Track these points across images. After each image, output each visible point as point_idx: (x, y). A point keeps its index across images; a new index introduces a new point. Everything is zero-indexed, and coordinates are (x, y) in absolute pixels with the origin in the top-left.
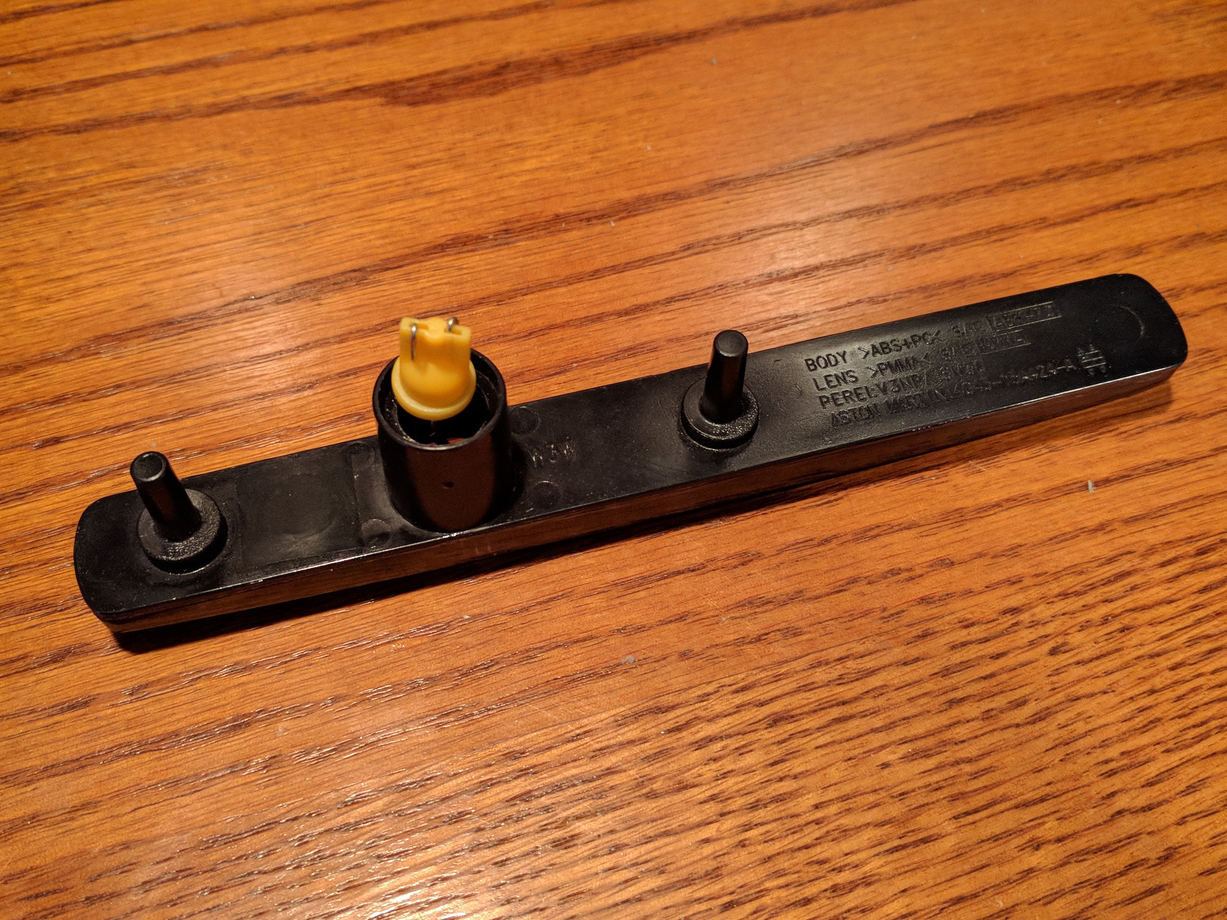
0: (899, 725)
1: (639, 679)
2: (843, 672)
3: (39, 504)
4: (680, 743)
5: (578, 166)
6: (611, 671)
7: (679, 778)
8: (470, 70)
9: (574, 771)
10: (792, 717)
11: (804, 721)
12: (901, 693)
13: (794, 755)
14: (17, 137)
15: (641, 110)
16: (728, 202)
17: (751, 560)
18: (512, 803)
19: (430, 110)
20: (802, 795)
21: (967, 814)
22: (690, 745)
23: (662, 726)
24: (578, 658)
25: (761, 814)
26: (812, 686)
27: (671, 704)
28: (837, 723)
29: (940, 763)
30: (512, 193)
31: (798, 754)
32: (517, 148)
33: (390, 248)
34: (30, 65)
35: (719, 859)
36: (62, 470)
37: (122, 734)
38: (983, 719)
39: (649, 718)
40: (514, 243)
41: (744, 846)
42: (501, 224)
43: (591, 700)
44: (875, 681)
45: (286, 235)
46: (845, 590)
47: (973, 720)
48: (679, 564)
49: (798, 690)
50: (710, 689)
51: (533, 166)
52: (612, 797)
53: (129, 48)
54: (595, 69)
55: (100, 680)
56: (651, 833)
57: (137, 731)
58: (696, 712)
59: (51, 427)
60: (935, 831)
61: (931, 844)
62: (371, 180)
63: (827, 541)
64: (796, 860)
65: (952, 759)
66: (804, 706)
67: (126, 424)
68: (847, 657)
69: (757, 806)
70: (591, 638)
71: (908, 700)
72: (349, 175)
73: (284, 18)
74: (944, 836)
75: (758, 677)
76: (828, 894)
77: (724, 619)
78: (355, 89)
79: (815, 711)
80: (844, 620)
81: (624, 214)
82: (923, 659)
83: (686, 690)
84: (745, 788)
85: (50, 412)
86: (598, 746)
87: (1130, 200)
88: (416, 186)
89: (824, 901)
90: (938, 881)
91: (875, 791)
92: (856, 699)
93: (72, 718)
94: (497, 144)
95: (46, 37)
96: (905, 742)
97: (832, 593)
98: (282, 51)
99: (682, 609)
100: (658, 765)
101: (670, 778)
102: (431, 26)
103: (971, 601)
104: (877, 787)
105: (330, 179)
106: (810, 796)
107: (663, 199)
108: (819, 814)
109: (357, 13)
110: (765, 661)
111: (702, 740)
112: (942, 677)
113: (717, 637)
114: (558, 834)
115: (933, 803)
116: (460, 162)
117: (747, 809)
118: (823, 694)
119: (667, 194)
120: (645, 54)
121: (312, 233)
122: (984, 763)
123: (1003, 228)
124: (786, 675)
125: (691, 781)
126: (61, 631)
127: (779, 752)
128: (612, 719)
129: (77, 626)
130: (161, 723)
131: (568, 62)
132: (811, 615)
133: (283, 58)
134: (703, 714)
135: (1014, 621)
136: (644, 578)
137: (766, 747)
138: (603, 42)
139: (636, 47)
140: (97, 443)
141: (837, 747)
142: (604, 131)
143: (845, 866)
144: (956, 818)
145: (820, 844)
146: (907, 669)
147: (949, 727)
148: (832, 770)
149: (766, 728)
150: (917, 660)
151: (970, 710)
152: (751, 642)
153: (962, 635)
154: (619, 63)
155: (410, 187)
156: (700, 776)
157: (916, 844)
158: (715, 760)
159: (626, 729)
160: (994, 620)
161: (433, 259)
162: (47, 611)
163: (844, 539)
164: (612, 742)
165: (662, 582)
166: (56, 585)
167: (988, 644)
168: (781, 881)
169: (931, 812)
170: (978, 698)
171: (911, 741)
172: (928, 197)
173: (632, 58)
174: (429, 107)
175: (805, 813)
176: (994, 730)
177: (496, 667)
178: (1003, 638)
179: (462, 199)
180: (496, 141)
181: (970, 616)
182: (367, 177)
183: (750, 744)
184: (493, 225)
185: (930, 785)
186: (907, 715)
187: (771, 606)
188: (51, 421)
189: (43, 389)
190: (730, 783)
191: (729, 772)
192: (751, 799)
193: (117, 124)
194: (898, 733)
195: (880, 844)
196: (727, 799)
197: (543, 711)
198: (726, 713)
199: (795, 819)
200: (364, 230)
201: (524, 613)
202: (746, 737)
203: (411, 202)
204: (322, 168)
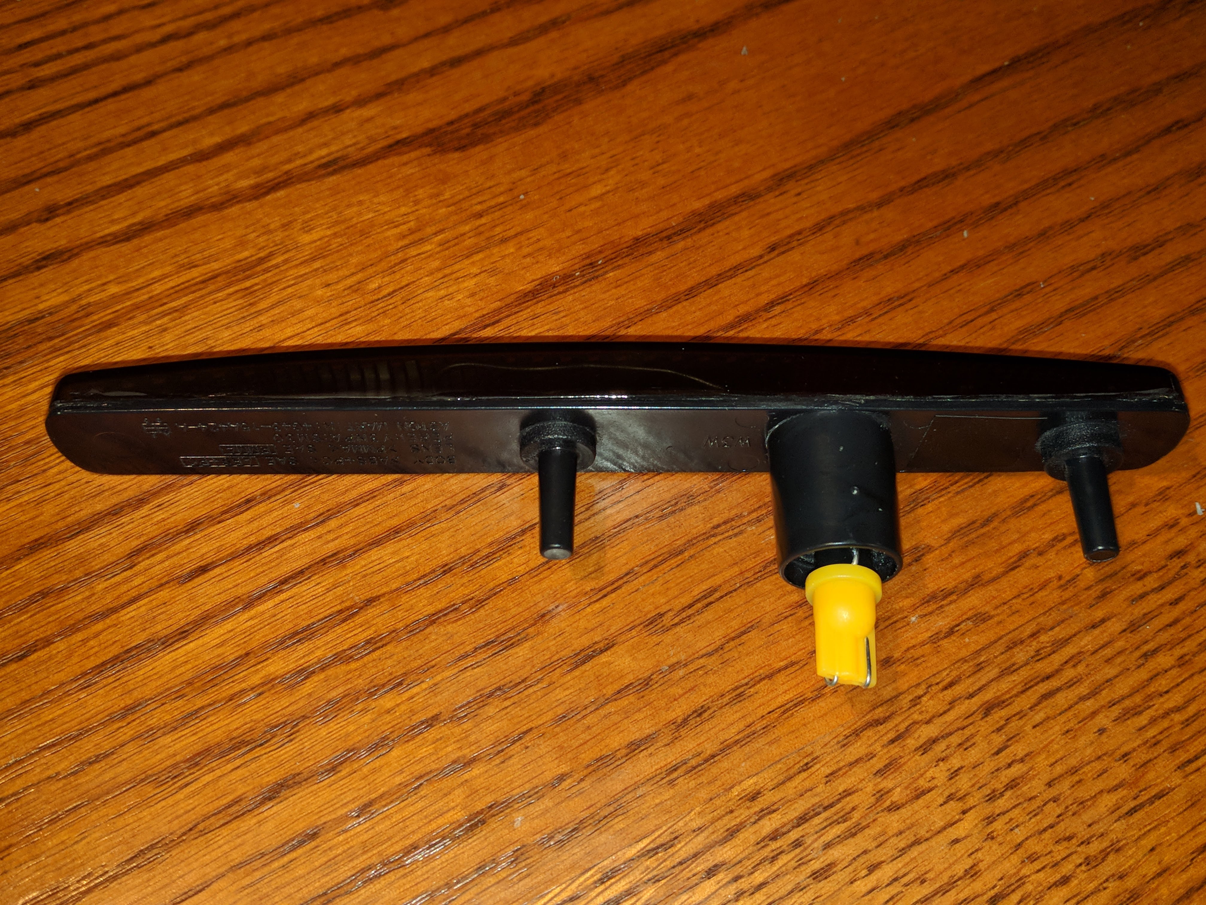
0: (1104, 689)
1: (849, 695)
2: (1038, 648)
3: (206, 639)
4: (906, 750)
5: (643, 184)
7: (914, 785)
8: (507, 104)
9: (813, 800)
10: (1003, 702)
11: (1016, 704)
12: (1098, 656)
13: (1014, 739)
14: (65, 257)
15: (688, 115)
16: (799, 194)
17: (923, 555)
18: (763, 844)
19: (479, 152)
20: (1034, 776)
21: (1190, 762)
22: (915, 750)
23: (885, 738)
24: (785, 687)
25: (1002, 803)
26: (1015, 667)
27: (887, 714)
28: (1046, 699)
29: (1151, 718)
30: (586, 224)
31: (1018, 737)
32: (579, 176)
33: (482, 304)
34: (55, 178)
35: (973, 856)
36: (218, 600)
37: (361, 859)
38: (1179, 666)
39: (869, 733)
40: (602, 275)
41: (993, 838)
42: (583, 259)
43: (809, 727)
44: (1069, 650)
45: (374, 309)
46: (1019, 566)
47: (1170, 669)
49: (1002, 675)
50: (920, 692)
51: (599, 192)
52: (856, 816)
53: (153, 141)
54: (630, 79)
55: (322, 808)
56: (902, 845)
57: (374, 852)
58: (914, 716)
59: (193, 556)
60: (1166, 784)
61: (1165, 798)
62: (441, 237)
63: (988, 521)
64: (1045, 842)
65: (1161, 712)
66: (1012, 688)
67: (269, 538)
68: (1038, 632)
69: (994, 796)
70: (792, 664)
71: (1106, 661)
73: (303, 80)
74: (1174, 789)
75: (962, 670)
76: (1083, 868)
77: (913, 619)
78: (398, 142)
79: (1024, 691)
80: (1025, 596)
81: (702, 225)
82: (1109, 619)
83: (897, 697)
84: (977, 782)
85: (188, 541)
86: (829, 771)
87: (1177, 122)
88: (487, 235)
89: (1083, 876)
90: (1182, 834)
91: (1099, 757)
92: (1058, 671)
93: (305, 853)
94: (556, 176)
95: (64, 144)
96: (1114, 705)
97: (1007, 572)
98: (311, 116)
100: (891, 776)
101: (906, 788)
102: (456, 62)
103: (1139, 552)
104: (1100, 754)
105: (401, 243)
106: (1041, 776)
107: (736, 203)
108: (1054, 792)
109: (375, 62)
110: (964, 653)
111: (925, 743)
112: (1132, 632)
113: (912, 638)
114: (816, 865)
115: (1156, 758)
117: (987, 801)
118: (1024, 673)
119: (737, 197)
120: (676, 55)
121: (399, 303)
122: (1192, 709)
123: (1067, 172)
124: (987, 662)
125: (927, 785)
126: (267, 766)
127: (1000, 739)
128: (835, 741)
129: (282, 758)
130: (396, 839)
131: (602, 76)
132: (994, 598)
133: (315, 123)
134: (920, 717)
135: (1182, 564)
137: (986, 736)
138: (631, 50)
139: (666, 49)
140: (245, 565)
141: (1053, 722)
142: (658, 142)
143: (1092, 837)
144: (1181, 767)
145: (1063, 820)
146: (1097, 632)
147: (1151, 679)
148: (1055, 746)
149: (983, 718)
150: (1103, 621)
151: (1164, 660)
152: (946, 637)
153: (1138, 588)
154: (652, 69)
155: (482, 237)
156: (933, 778)
157: (1151, 801)
158: (943, 760)
159: (850, 749)
160: (1163, 567)
161: (528, 307)
163: (1004, 515)
164: (842, 764)
166: (248, 720)
167: (1164, 592)
168: (1037, 865)
169: (1156, 767)
170: (1169, 647)
171: (1118, 702)
172: (988, 153)
173: (664, 62)
174: (477, 149)
175: (1040, 793)
176: (1193, 675)
177: (709, 712)
178: (1176, 583)
179: (539, 240)
180: (555, 173)
181: (1139, 567)
182: (436, 234)
183: (972, 736)
184: (577, 261)
185: (1148, 741)
186: (1109, 676)
187: (954, 597)
188: (191, 550)
189: (172, 519)
190: (963, 781)
191: (959, 769)
192: (987, 791)
193: (165, 224)
194: (1105, 696)
195: (1118, 809)
196: (965, 796)
197: (767, 747)
198: (941, 712)
199: (1033, 801)
200: (451, 290)
201: (721, 652)
202: (966, 731)
203: (488, 252)
204: (389, 233)
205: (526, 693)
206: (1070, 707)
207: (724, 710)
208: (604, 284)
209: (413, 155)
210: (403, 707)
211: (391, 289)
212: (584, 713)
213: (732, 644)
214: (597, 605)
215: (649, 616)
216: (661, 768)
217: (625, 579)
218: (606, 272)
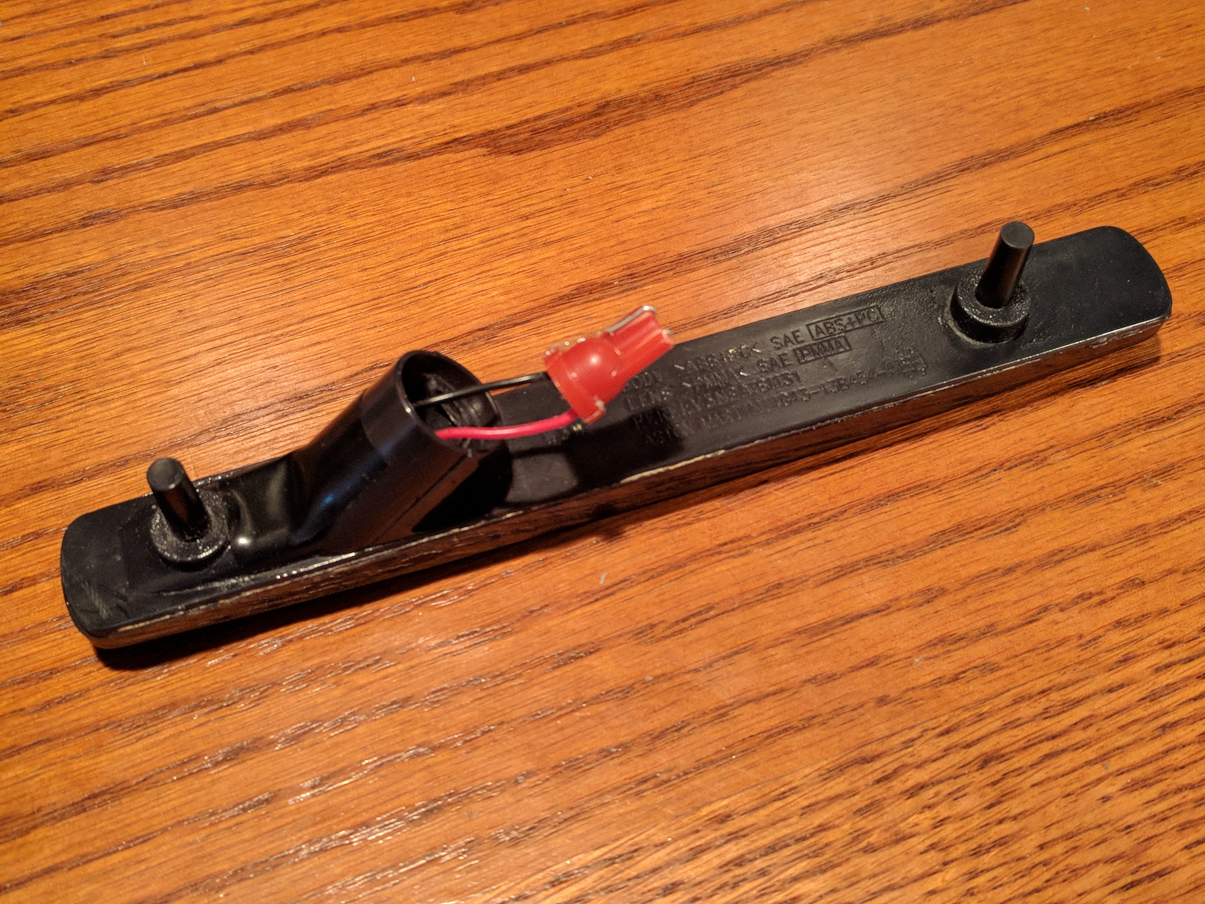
0: (1113, 756)
1: (838, 729)
2: (1047, 705)
4: (891, 793)
5: (696, 203)
6: (807, 723)
7: (895, 829)
8: (569, 113)
9: (786, 831)
10: (1003, 756)
11: (1015, 760)
12: (1111, 722)
13: (1010, 795)
15: (751, 140)
16: (856, 227)
17: (936, 597)
18: (726, 869)
19: (534, 158)
20: (1025, 836)
22: (901, 794)
23: (870, 777)
24: (772, 713)
25: (987, 860)
26: (1018, 723)
28: (1048, 759)
29: (1163, 792)
30: (632, 236)
31: (1014, 794)
32: (630, 189)
33: (515, 303)
37: (310, 832)
38: (1197, 741)
39: (855, 769)
40: (641, 286)
41: (972, 895)
42: (625, 269)
43: (791, 756)
44: (1081, 712)
45: (407, 297)
46: (1038, 619)
47: (1189, 744)
48: (860, 606)
49: (1004, 728)
50: (914, 734)
51: (650, 207)
52: (828, 854)
53: (214, 116)
54: (698, 101)
55: (278, 775)
56: (875, 890)
57: (324, 827)
58: (904, 759)
60: (1169, 863)
61: (1167, 877)
62: (484, 235)
63: (1010, 570)
65: (1173, 787)
66: (1012, 744)
68: (1049, 689)
69: (980, 851)
70: (782, 690)
71: (1119, 728)
72: (462, 230)
73: (369, 72)
74: (1178, 868)
75: (961, 718)
77: (917, 660)
78: (454, 141)
79: (1025, 748)
80: (1040, 651)
82: (1128, 685)
83: (888, 737)
84: (964, 834)
86: (806, 803)
88: (532, 237)
91: (1100, 826)
92: (1065, 732)
93: (255, 817)
94: (609, 187)
96: (1123, 773)
97: (1024, 624)
98: (373, 107)
100: (871, 817)
101: (886, 831)
102: (524, 69)
103: (1170, 620)
104: (1101, 822)
105: (443, 237)
106: (1033, 837)
107: (788, 229)
108: (1045, 856)
109: (445, 62)
110: (966, 701)
111: (912, 787)
112: (1151, 701)
113: (913, 680)
115: (1161, 834)
116: (572, 209)
117: (970, 856)
118: (1029, 729)
119: (791, 224)
120: (747, 81)
121: (432, 293)
124: (990, 713)
125: (909, 831)
126: (231, 727)
127: (994, 794)
128: (817, 773)
129: (246, 720)
130: (349, 816)
131: (668, 95)
132: (1006, 649)
133: (376, 114)
134: (910, 760)
136: (826, 624)
137: (980, 789)
138: (702, 73)
139: (737, 75)
141: (1053, 784)
142: (716, 164)
144: (1188, 847)
145: (1051, 886)
146: (1113, 696)
147: (1167, 752)
148: (1052, 808)
149: (979, 770)
150: (1121, 686)
151: (1185, 734)
152: (948, 682)
153: (1164, 657)
154: (722, 92)
155: (525, 239)
156: (916, 825)
157: (1151, 878)
158: (930, 807)
159: (832, 783)
160: (1194, 639)
161: (559, 311)
162: (215, 707)
163: (1028, 567)
164: (820, 797)
167: (1192, 664)
169: (1161, 844)
170: (1191, 721)
172: (1060, 205)
173: (735, 87)
174: (533, 154)
175: (1030, 854)
177: (688, 728)
179: (582, 247)
180: (608, 184)
181: (1168, 636)
182: (480, 231)
183: (964, 787)
184: (616, 270)
185: (1154, 816)
186: (1119, 744)
187: (964, 643)
190: (949, 831)
191: (946, 818)
192: (973, 845)
193: (213, 196)
194: (1114, 763)
195: (1114, 881)
196: (948, 847)
197: (744, 771)
198: (934, 757)
199: (1022, 862)
200: (486, 286)
201: (710, 669)
202: (958, 780)
203: (529, 253)
204: (433, 226)
205: (503, 686)
206: (1074, 770)
207: (704, 728)
208: (641, 295)
209: (467, 154)
210: (376, 686)
211: (426, 280)
212: (559, 713)
213: (722, 663)
214: (588, 608)
215: (640, 625)
216: (631, 778)
217: (620, 586)
218: (645, 284)
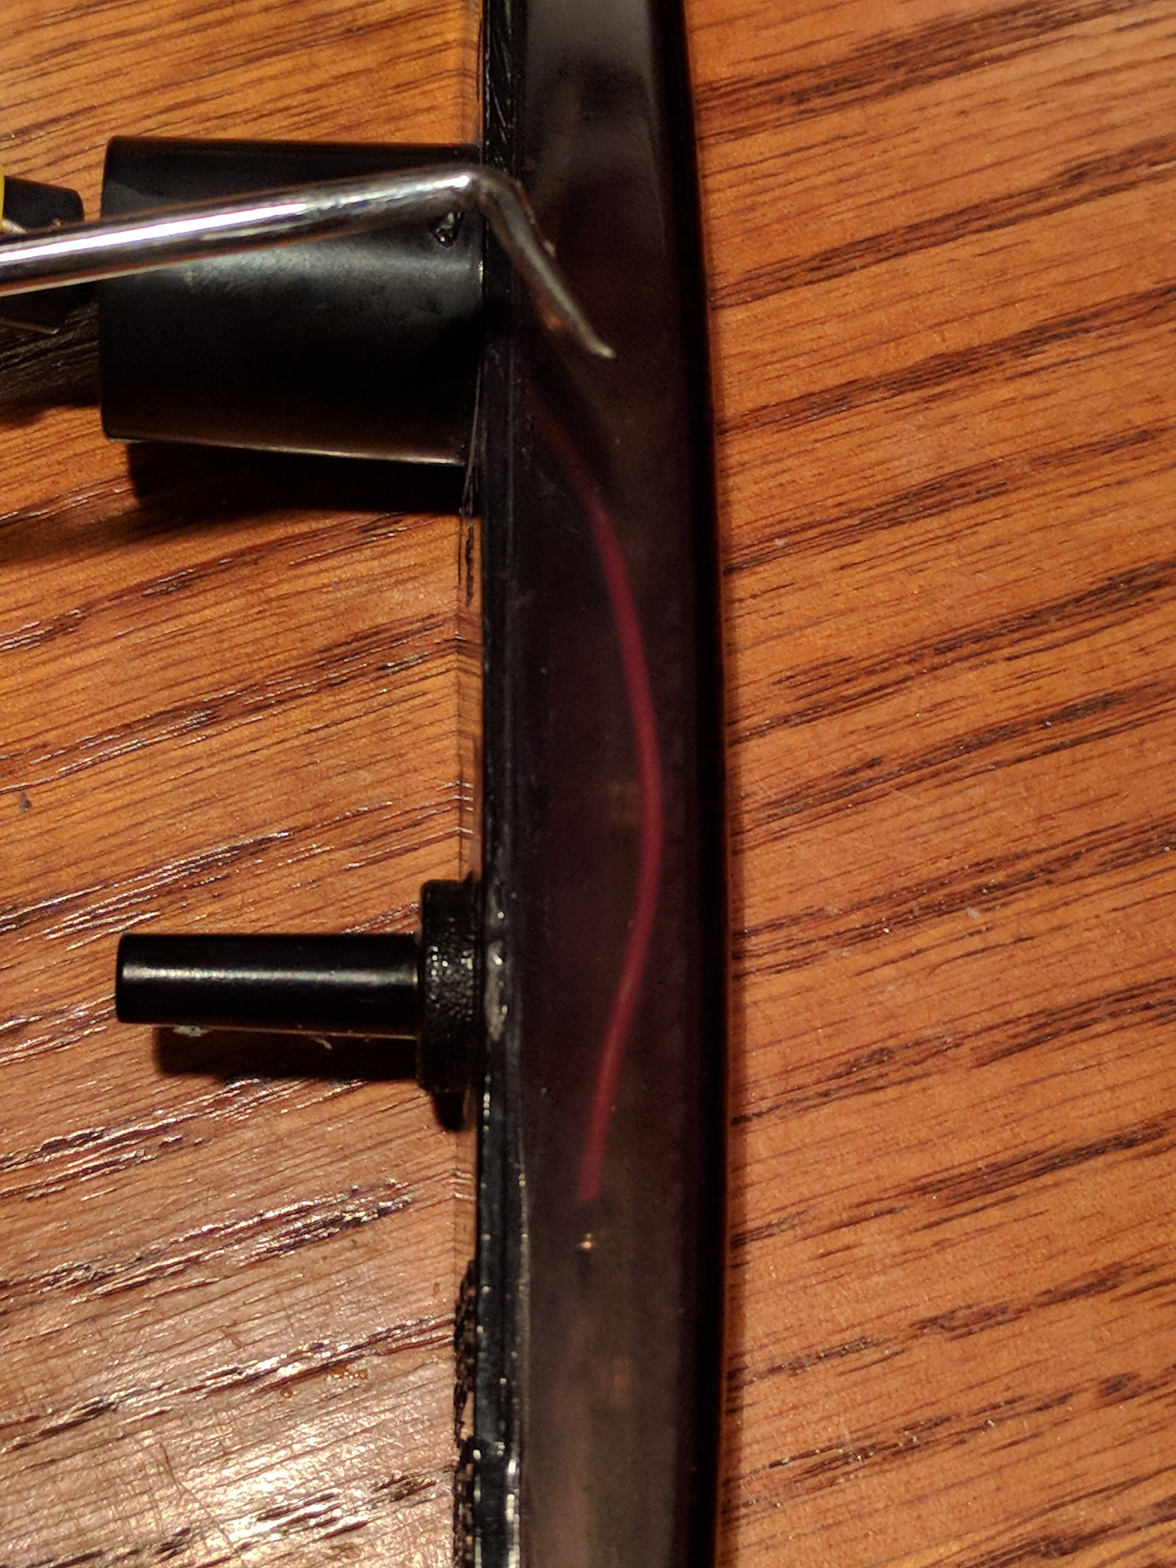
27: (1088, 1529)
99: (1104, 1257)
165: (1047, 1179)
